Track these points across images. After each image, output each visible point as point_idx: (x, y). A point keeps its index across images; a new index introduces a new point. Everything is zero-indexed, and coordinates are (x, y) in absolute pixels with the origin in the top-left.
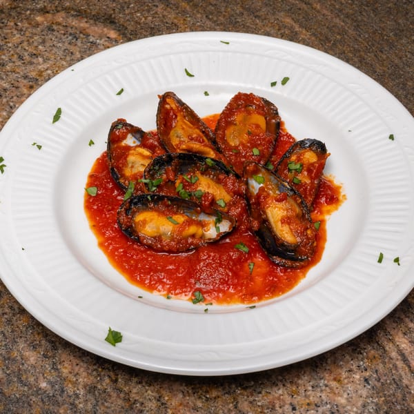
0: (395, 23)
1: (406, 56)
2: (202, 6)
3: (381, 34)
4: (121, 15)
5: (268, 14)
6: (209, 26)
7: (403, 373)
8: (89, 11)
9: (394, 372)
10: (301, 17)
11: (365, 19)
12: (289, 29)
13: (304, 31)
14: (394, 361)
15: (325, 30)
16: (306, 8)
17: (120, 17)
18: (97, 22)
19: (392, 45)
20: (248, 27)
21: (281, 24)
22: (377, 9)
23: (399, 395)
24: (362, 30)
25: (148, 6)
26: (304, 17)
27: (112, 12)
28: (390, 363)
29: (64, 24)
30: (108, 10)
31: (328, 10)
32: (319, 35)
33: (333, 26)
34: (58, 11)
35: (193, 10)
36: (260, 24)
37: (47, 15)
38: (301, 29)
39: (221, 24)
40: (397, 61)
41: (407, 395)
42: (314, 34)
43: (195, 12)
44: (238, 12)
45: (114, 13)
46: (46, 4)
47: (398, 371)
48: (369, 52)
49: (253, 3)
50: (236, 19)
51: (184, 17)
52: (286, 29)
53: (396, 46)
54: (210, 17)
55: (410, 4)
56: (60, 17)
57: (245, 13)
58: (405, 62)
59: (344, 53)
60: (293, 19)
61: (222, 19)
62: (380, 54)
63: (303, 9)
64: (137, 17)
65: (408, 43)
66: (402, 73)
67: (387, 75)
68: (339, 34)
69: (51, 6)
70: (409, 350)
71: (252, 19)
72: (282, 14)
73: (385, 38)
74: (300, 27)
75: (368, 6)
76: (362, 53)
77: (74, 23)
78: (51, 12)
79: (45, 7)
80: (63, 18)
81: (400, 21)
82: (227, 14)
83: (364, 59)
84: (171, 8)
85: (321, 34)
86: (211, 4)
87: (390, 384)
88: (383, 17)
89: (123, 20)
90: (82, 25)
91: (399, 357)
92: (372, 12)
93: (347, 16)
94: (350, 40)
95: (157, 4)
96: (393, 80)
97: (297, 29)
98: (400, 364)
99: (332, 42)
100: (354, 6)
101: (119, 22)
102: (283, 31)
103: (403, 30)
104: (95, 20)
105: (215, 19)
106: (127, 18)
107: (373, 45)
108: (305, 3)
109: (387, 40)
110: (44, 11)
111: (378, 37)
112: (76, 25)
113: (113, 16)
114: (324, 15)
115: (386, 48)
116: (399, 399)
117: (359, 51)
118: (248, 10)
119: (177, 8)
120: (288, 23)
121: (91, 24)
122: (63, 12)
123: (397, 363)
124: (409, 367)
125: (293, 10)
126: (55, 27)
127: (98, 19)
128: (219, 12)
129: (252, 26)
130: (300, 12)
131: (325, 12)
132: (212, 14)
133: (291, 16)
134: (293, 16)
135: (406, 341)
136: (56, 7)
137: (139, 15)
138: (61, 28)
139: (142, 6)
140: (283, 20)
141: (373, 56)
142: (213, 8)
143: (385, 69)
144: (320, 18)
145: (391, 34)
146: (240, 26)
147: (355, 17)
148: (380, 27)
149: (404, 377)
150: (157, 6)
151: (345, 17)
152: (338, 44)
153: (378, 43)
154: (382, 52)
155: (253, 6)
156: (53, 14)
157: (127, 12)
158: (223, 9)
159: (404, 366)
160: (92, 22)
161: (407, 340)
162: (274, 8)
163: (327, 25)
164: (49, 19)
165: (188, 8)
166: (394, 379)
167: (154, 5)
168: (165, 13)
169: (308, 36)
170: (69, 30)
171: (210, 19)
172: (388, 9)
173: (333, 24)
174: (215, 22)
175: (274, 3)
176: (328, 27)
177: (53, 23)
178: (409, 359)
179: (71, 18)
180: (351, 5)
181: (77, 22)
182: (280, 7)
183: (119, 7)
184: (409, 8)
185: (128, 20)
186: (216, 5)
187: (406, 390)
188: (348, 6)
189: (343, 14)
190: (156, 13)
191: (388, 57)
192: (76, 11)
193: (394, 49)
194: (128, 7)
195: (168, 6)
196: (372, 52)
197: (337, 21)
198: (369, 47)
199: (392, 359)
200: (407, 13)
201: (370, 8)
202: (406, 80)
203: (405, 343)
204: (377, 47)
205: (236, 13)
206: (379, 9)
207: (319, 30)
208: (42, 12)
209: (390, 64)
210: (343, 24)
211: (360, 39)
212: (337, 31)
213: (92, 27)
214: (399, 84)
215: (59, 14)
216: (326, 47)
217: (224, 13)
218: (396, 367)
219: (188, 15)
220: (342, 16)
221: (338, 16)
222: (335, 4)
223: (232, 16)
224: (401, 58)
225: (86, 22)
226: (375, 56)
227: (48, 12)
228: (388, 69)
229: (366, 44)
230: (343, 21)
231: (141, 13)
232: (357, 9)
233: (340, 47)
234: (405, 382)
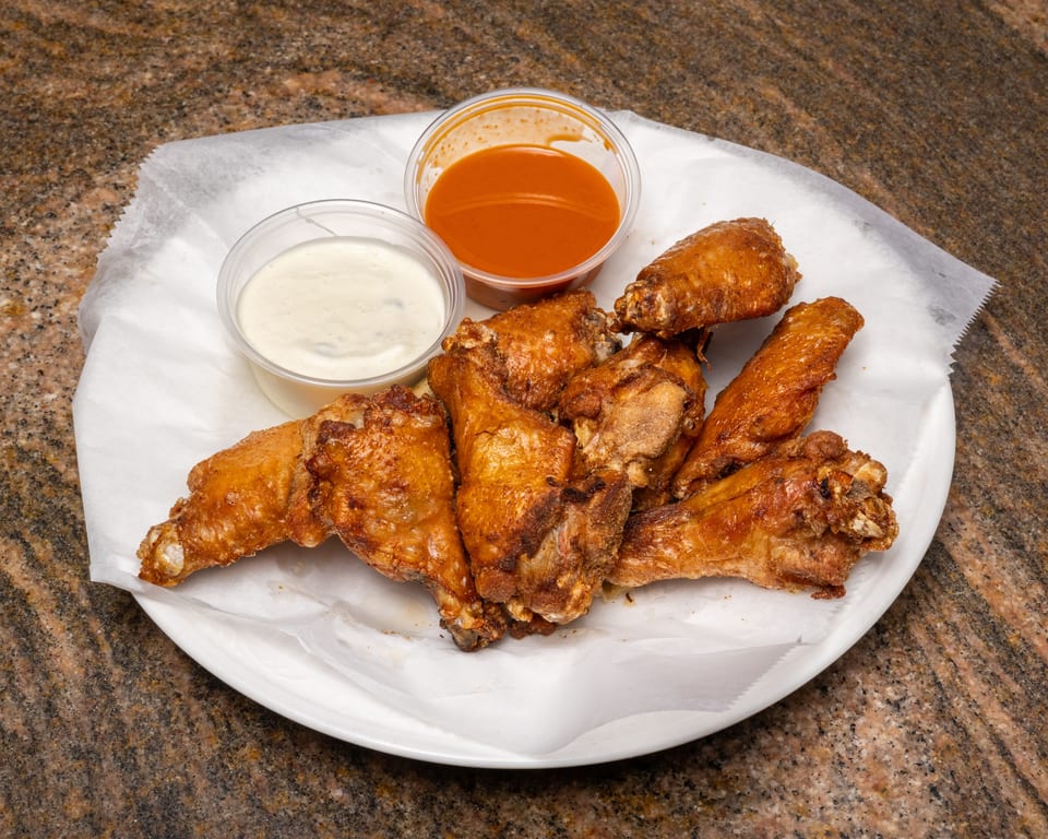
0: (977, 101)
1: (1001, 167)
2: (604, 61)
3: (953, 122)
4: (448, 78)
5: (732, 79)
6: (619, 102)
7: (1001, 778)
8: (386, 68)
9: (984, 775)
10: (797, 86)
11: (921, 92)
12: (776, 110)
13: (804, 115)
14: (984, 755)
15: (844, 114)
16: (806, 68)
17: (447, 82)
18: (403, 92)
19: (973, 146)
20: (696, 104)
21: (759, 99)
22: (943, 71)
23: (994, 817)
24: (916, 113)
25: (499, 59)
26: (802, 87)
27: (432, 71)
28: (976, 757)
29: (340, 95)
30: (423, 66)
31: (848, 72)
32: (833, 123)
33: (860, 105)
34: (326, 69)
35: (588, 70)
36: (718, 98)
37: (305, 75)
38: (797, 110)
39: (644, 98)
40: (983, 177)
41: (1010, 819)
42: (823, 122)
43: (591, 73)
44: (674, 73)
45: (435, 74)
46: (301, 54)
47: (991, 774)
48: (930, 159)
49: (703, 56)
50: (671, 88)
51: (571, 84)
52: (769, 111)
53: (981, 145)
54: (622, 83)
55: (1008, 62)
56: (331, 80)
57: (689, 76)
58: (998, 178)
59: (882, 159)
60: (781, 90)
61: (644, 88)
62: (952, 163)
63: (801, 70)
64: (480, 82)
65: (1004, 140)
66: (993, 200)
67: (965, 204)
68: (871, 121)
69: (312, 58)
70: (1012, 734)
71: (701, 89)
72: (760, 79)
73: (960, 129)
74: (795, 106)
75: (925, 65)
76: (916, 160)
77: (357, 93)
78: (313, 69)
79: (300, 58)
80: (336, 82)
81: (989, 97)
82: (653, 78)
83: (920, 172)
84: (544, 64)
85: (836, 120)
86: (623, 58)
87: (978, 797)
88: (956, 88)
89: (452, 87)
90: (374, 97)
91: (994, 748)
92: (933, 76)
93: (886, 85)
94: (892, 133)
95: (518, 56)
96: (975, 214)
97: (790, 108)
98: (996, 760)
99: (858, 137)
100: (900, 64)
101: (445, 92)
102: (762, 114)
103: (994, 115)
104: (399, 88)
105: (631, 87)
106: (460, 84)
107: (937, 144)
108: (805, 59)
109: (964, 135)
110: (299, 68)
111: (945, 129)
112: (363, 97)
113: (433, 79)
114: (841, 82)
115: (961, 151)
116: (995, 824)
117: (911, 155)
118: (695, 70)
119: (557, 64)
120: (772, 97)
121: (390, 96)
122: (337, 69)
123: (991, 758)
124: (1013, 765)
125: (780, 70)
126: (322, 101)
127: (404, 84)
128: (638, 73)
129: (702, 103)
130: (796, 76)
131: (842, 75)
132: (624, 77)
133: (777, 85)
134: (782, 83)
135: (1006, 718)
136: (322, 59)
137: (483, 77)
138: (332, 101)
139: (488, 59)
140: (762, 92)
141: (937, 167)
142: (626, 65)
143: (962, 193)
144: (834, 88)
145: (971, 123)
146: (680, 102)
147: (902, 86)
148: (950, 108)
149: (1003, 784)
150: (518, 61)
151: (882, 87)
152: (869, 141)
153: (947, 141)
154: (954, 158)
155: (703, 63)
156: (317, 73)
157: (460, 70)
158: (645, 68)
159: (1004, 763)
160: (392, 90)
161: (1008, 714)
162: (745, 67)
163: (847, 102)
164: (309, 84)
165: (578, 65)
166: (984, 788)
167: (512, 59)
168: (534, 74)
169: (812, 125)
170: (350, 106)
171: (622, 89)
172: (965, 72)
173: (859, 101)
174: (630, 94)
175: (744, 57)
176: (849, 107)
177: (317, 92)
178: (1012, 751)
179: (352, 83)
180: (894, 63)
181: (364, 89)
182: (756, 65)
183: (443, 59)
184: (1005, 69)
185: (463, 88)
186: (631, 59)
187: (1008, 808)
188: (889, 64)
189: (878, 81)
190: (516, 74)
191: (966, 169)
192: (362, 69)
193: (977, 151)
194: (461, 62)
195: (538, 60)
196: (936, 157)
197: (867, 94)
198: (928, 149)
199: (980, 751)
200: (1002, 81)
201: (929, 70)
202: (1001, 214)
203: (1004, 722)
204: (945, 148)
205: (672, 77)
206: (948, 71)
207: (832, 112)
208: (295, 70)
209: (970, 183)
210: (878, 100)
211: (912, 132)
212: (866, 114)
213: (394, 102)
214: (987, 222)
215: (327, 73)
216: (847, 147)
217: (647, 76)
218: (988, 766)
219: (579, 80)
220: (876, 85)
221: (869, 84)
222: (862, 60)
223: (664, 81)
224: (990, 171)
225: (382, 91)
226: (942, 165)
227: (306, 70)
228: (967, 192)
229: (923, 142)
230: (879, 95)
231: (488, 74)
232: (904, 70)
233: (874, 148)
234: (1005, 793)
